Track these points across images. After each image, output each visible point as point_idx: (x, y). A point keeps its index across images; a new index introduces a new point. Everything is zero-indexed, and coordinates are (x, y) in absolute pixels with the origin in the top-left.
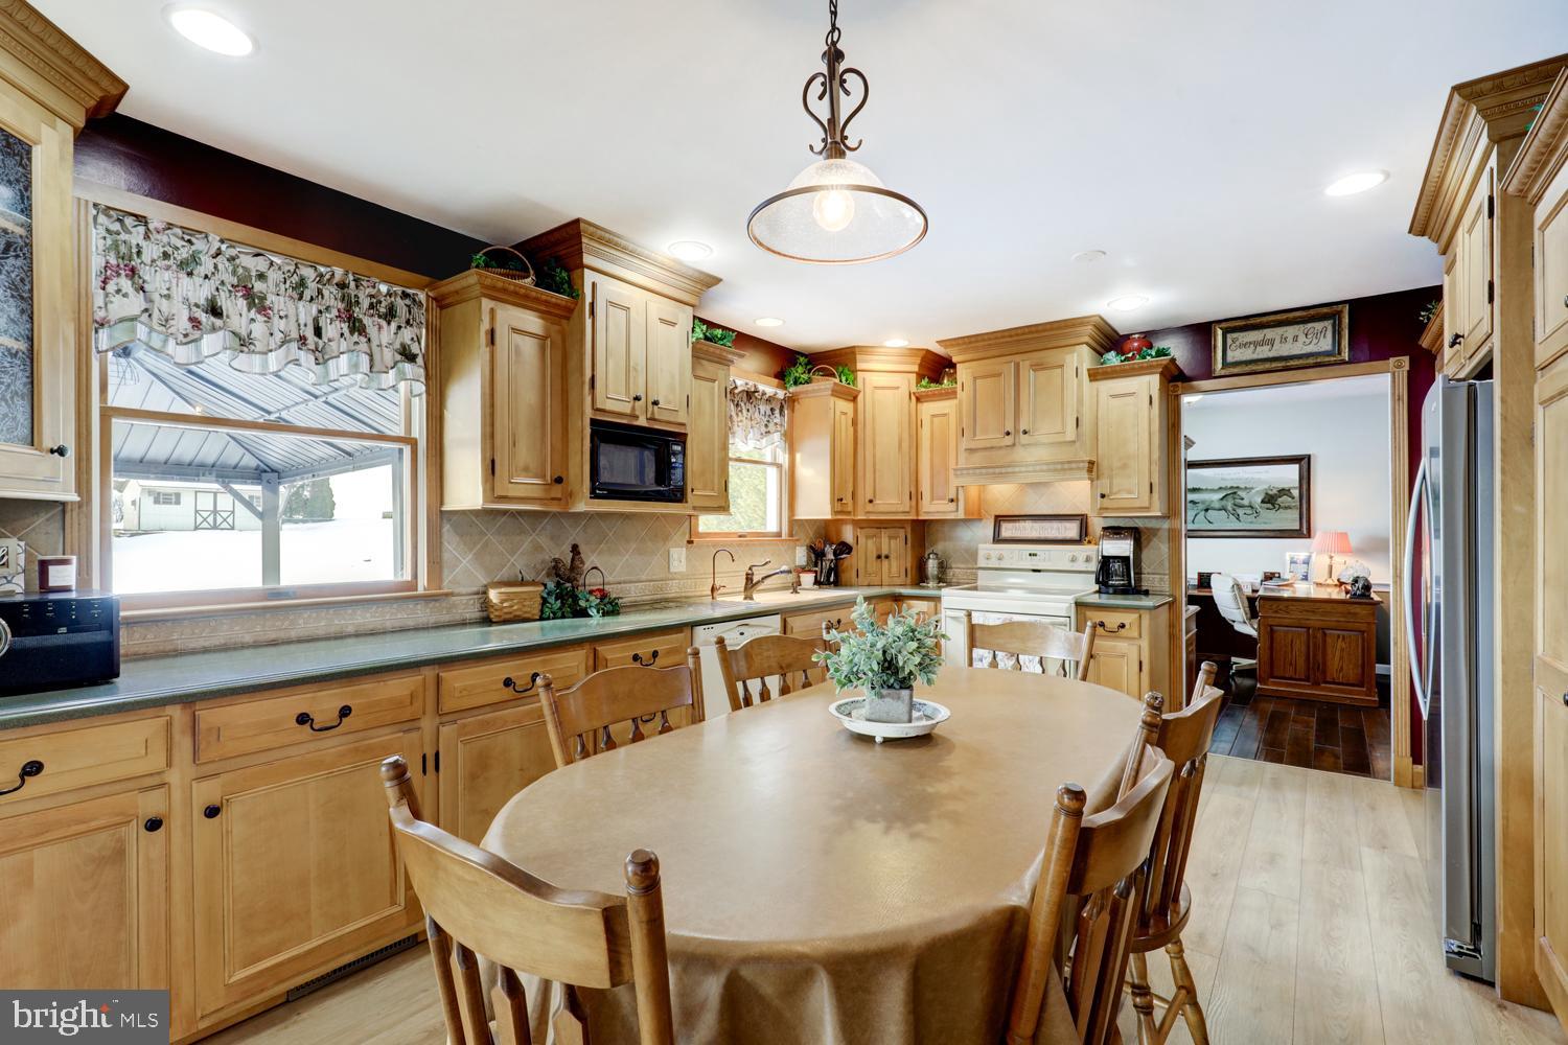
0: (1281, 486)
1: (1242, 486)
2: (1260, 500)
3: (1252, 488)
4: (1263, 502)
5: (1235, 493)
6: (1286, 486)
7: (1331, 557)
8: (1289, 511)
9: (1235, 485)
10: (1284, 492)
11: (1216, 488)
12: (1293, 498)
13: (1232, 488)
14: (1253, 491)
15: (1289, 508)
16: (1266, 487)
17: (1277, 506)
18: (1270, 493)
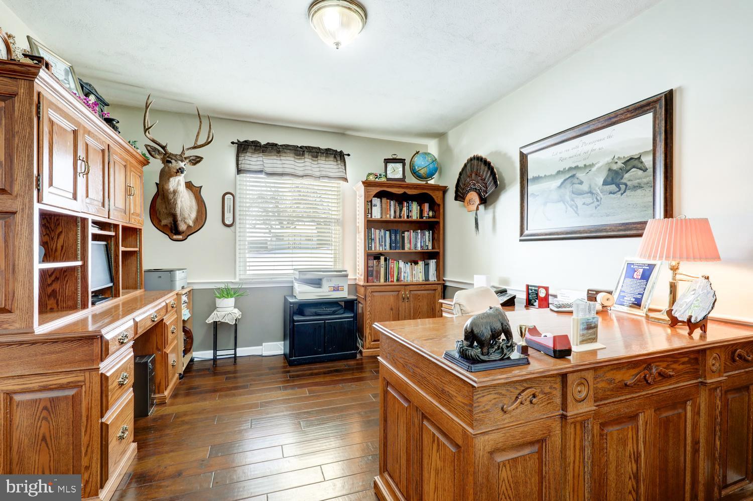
0: (628, 154)
1: (581, 165)
2: (600, 181)
3: (592, 165)
4: (605, 183)
5: (573, 176)
6: (634, 153)
7: (674, 269)
8: (639, 191)
9: (573, 166)
10: (633, 162)
11: (554, 173)
12: (645, 170)
13: (570, 169)
14: (594, 169)
15: (639, 187)
16: (609, 159)
17: (623, 187)
18: (615, 167)
